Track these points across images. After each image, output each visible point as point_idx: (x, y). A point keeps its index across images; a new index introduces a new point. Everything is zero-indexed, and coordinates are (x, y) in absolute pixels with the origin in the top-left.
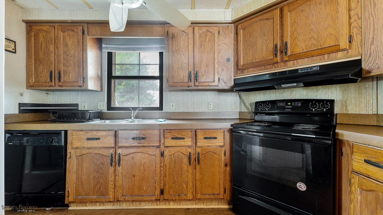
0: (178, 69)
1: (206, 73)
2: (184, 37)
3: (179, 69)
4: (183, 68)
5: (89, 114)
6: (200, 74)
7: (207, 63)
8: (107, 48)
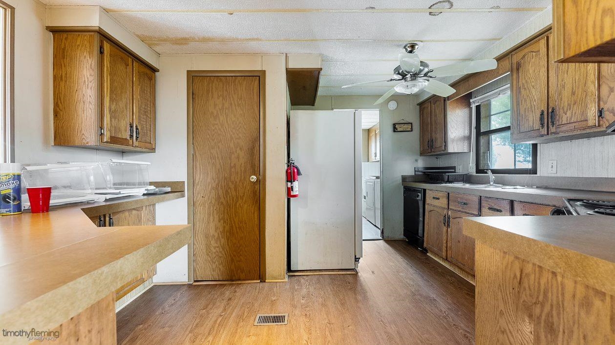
0: (525, 112)
1: (572, 106)
2: (533, 60)
3: (527, 112)
4: (533, 108)
5: (447, 177)
6: (559, 112)
7: (573, 88)
8: (474, 102)
